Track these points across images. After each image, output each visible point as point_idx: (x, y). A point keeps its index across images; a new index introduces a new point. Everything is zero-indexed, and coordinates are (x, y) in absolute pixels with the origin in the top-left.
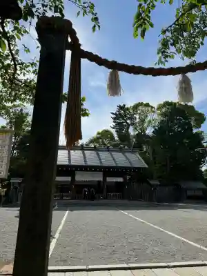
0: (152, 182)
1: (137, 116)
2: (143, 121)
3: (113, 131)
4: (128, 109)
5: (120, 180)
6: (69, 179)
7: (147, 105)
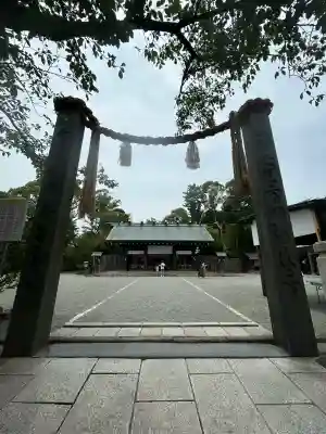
0: (219, 254)
1: (207, 195)
2: (212, 199)
3: (186, 209)
4: (198, 188)
5: (189, 253)
6: (142, 252)
7: (217, 184)
